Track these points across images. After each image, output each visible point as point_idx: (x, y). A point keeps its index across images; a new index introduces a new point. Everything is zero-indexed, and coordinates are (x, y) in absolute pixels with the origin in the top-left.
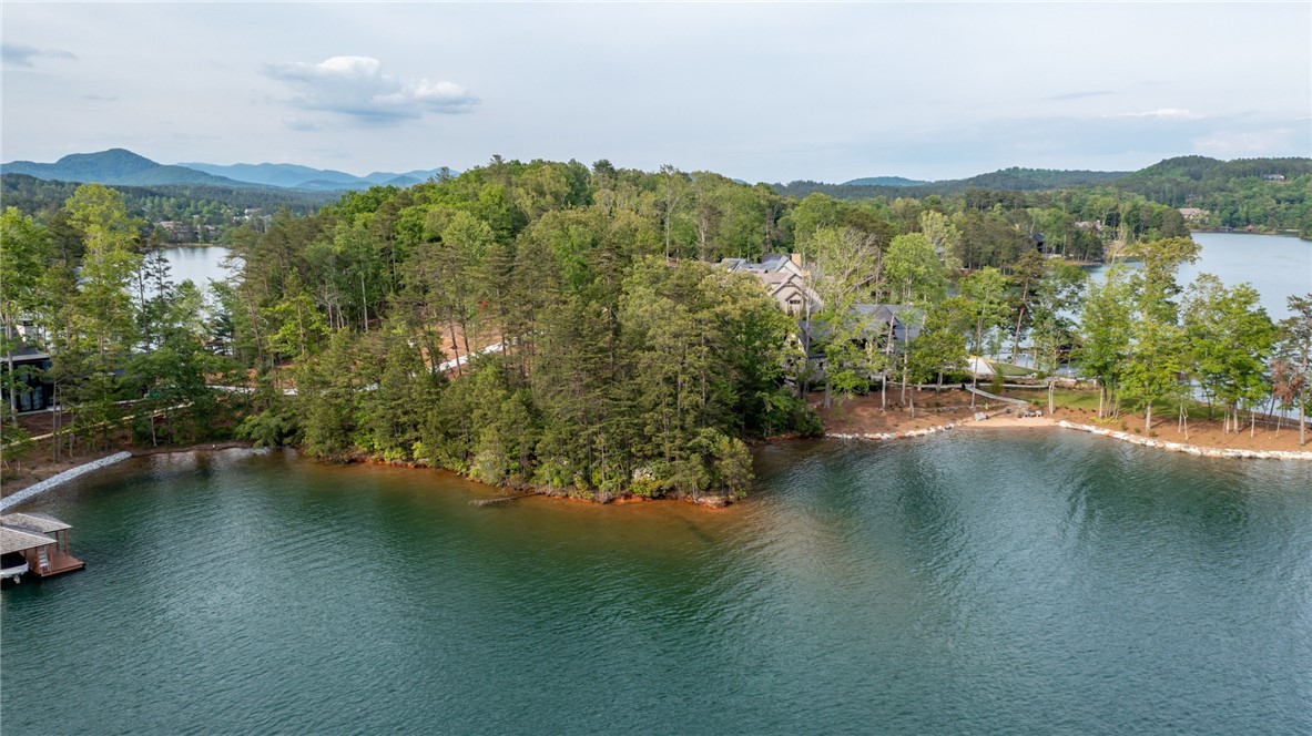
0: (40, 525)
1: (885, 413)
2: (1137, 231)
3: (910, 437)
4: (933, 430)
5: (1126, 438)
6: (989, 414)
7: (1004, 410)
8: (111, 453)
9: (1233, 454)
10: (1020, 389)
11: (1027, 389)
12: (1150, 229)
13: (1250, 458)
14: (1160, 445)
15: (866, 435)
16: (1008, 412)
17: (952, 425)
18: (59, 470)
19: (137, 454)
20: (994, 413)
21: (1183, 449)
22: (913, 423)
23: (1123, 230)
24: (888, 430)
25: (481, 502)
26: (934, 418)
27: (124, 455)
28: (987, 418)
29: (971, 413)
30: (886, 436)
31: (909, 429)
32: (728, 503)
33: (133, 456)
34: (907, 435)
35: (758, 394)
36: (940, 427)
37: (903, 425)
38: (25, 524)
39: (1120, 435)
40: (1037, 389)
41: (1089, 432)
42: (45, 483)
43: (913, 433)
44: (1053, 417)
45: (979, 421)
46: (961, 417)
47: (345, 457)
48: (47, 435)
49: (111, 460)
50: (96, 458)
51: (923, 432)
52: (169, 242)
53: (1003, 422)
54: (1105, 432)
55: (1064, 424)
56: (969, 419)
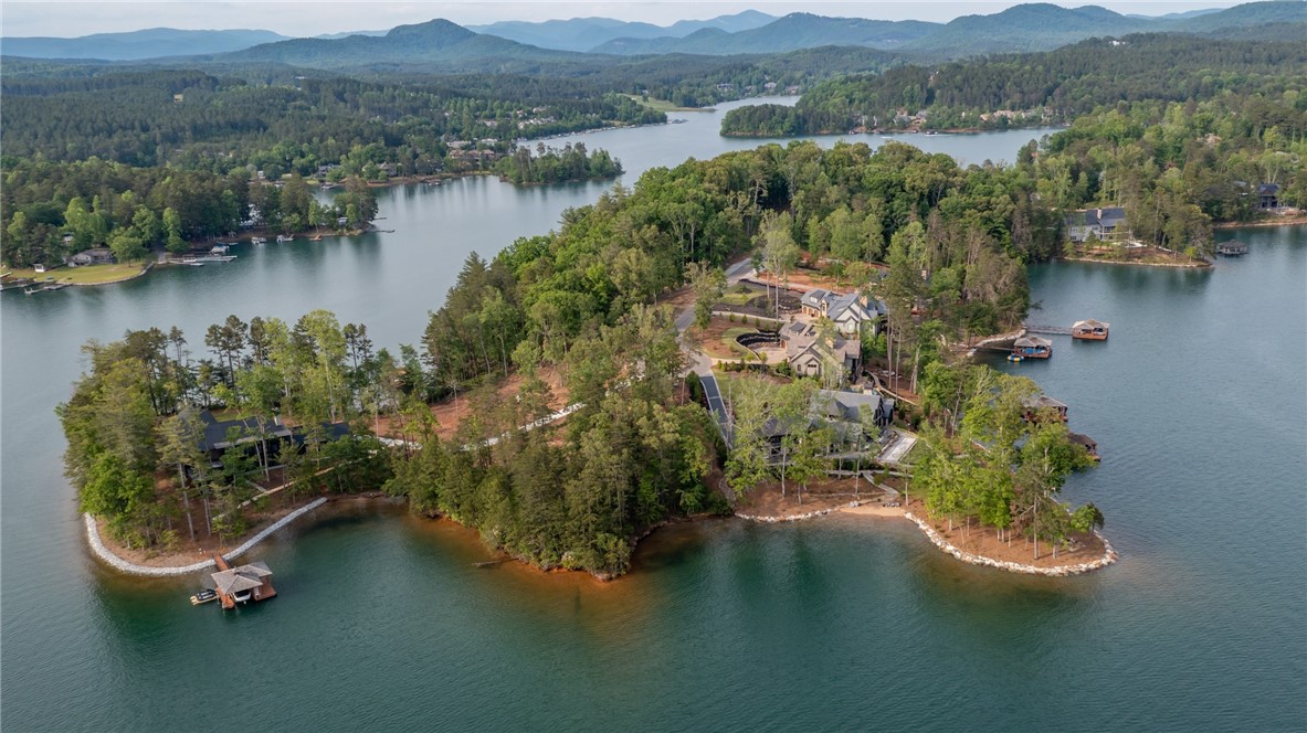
0: (258, 572)
3: (788, 521)
4: (810, 515)
5: (930, 536)
6: (862, 502)
7: (877, 498)
8: (316, 500)
9: (979, 561)
10: (901, 478)
14: (943, 547)
15: (759, 517)
16: (879, 501)
17: (829, 510)
18: (286, 513)
19: (330, 499)
21: (953, 552)
22: (798, 509)
24: (777, 514)
26: (819, 504)
27: (323, 500)
28: (860, 505)
29: (850, 500)
30: (772, 519)
32: (611, 579)
33: (328, 501)
34: (787, 519)
36: (818, 513)
37: (790, 510)
42: (277, 524)
43: (793, 517)
44: (906, 508)
45: (852, 508)
46: (840, 504)
47: (431, 513)
48: (282, 487)
49: (315, 504)
50: (307, 503)
51: (802, 516)
52: (455, 172)
53: (868, 510)
54: (925, 527)
55: (909, 515)
56: (845, 505)
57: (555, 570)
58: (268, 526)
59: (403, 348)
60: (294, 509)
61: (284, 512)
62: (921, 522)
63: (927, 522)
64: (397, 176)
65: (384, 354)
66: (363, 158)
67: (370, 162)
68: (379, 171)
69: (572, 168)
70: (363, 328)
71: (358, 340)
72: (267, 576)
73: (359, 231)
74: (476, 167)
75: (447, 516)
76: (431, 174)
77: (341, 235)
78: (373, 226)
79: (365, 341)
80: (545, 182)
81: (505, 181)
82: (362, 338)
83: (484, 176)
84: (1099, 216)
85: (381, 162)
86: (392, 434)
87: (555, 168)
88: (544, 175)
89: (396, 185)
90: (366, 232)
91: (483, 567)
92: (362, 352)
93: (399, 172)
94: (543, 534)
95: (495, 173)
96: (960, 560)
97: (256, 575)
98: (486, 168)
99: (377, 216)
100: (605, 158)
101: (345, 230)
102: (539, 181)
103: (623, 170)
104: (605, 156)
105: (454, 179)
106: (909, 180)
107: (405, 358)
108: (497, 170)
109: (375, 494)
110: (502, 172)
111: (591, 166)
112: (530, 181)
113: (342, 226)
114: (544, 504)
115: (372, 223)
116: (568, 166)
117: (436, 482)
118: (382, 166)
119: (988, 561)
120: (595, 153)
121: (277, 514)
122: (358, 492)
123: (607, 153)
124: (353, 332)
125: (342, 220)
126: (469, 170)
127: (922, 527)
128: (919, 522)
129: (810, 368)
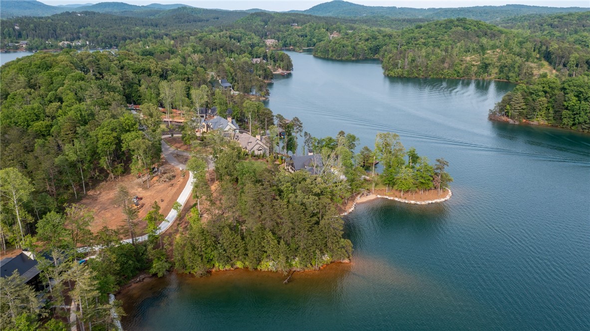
2: (274, 62)
4: (353, 207)
9: (427, 203)
14: (409, 202)
16: (363, 194)
20: (360, 195)
21: (416, 203)
28: (360, 198)
29: (355, 197)
32: (350, 260)
33: (115, 295)
34: (350, 211)
39: (396, 199)
44: (374, 194)
45: (359, 200)
46: (354, 200)
53: (364, 199)
54: (392, 198)
55: (379, 196)
56: (356, 200)
57: (321, 268)
62: (387, 197)
63: (389, 196)
84: (220, 82)
127: (390, 198)
128: (386, 197)
129: (260, 151)
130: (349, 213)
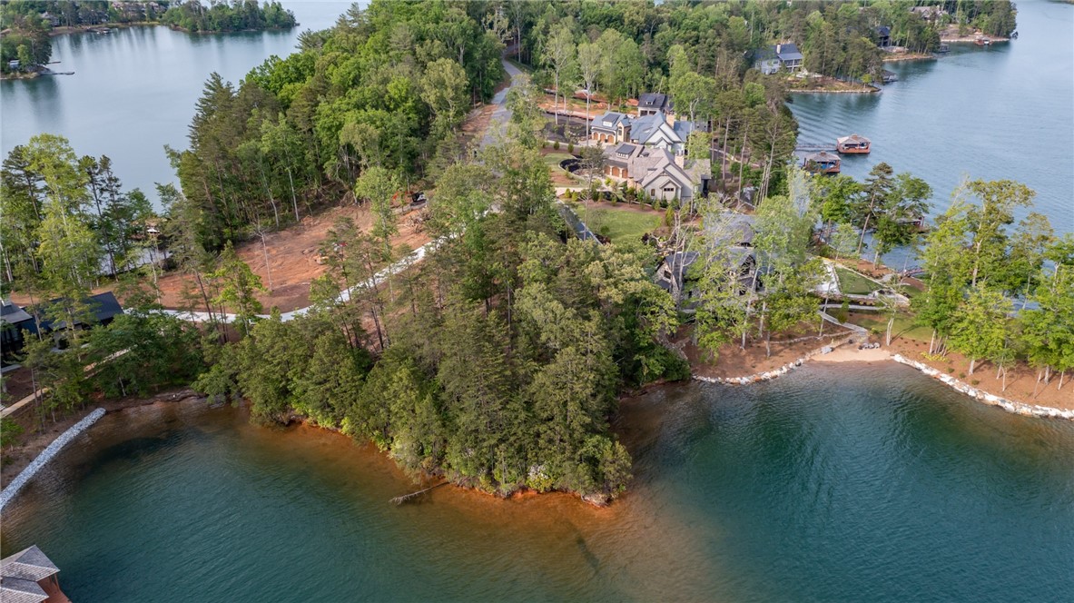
0: (33, 572)
1: (744, 351)
2: (970, 16)
3: (766, 380)
4: (785, 370)
5: (951, 384)
6: (834, 345)
7: (847, 340)
8: (88, 413)
9: (1040, 413)
10: (862, 311)
11: (869, 312)
12: (981, 15)
13: (1056, 417)
14: (980, 397)
15: (728, 379)
16: (851, 342)
17: (801, 360)
18: (45, 442)
19: (110, 409)
20: (839, 343)
21: (1000, 404)
22: (768, 363)
23: (959, 14)
24: (747, 373)
25: (401, 498)
26: (787, 353)
27: (98, 413)
28: (833, 350)
29: (818, 345)
30: (745, 380)
31: (765, 370)
32: (610, 501)
33: (107, 413)
34: (763, 377)
35: (637, 357)
36: (791, 365)
37: (759, 365)
38: (20, 573)
39: (946, 379)
40: (875, 313)
41: (920, 370)
42: (35, 463)
43: (767, 375)
44: (890, 349)
45: (825, 354)
46: (810, 350)
47: (284, 418)
48: (32, 397)
49: (87, 421)
50: (76, 421)
51: (777, 372)
52: (121, 22)
53: (846, 356)
54: (934, 373)
55: (898, 358)
56: (816, 351)
57: (519, 495)
58: (22, 467)
59: (160, 188)
60: (58, 432)
61: (42, 440)
62: (922, 366)
63: (929, 365)
64: (60, 25)
65: (138, 197)
66: (22, 9)
67: (31, 11)
68: (42, 20)
69: (247, 18)
70: (105, 162)
71: (98, 178)
72: (52, 578)
73: (34, 74)
74: (142, 18)
75: (309, 420)
76: (97, 23)
77: (14, 78)
78: (48, 69)
79: (110, 179)
80: (222, 31)
81: (178, 30)
82: (105, 175)
83: (152, 27)
84: (778, 51)
85: (43, 12)
86: (187, 305)
87: (231, 17)
88: (220, 24)
89: (60, 35)
90: (42, 75)
91: (406, 502)
92: (106, 194)
93: (62, 22)
94: (502, 446)
95: (162, 23)
96: (1015, 414)
97: (30, 579)
98: (153, 19)
99: (52, 59)
100: (278, 9)
101: (18, 73)
102: (215, 29)
103: (297, 22)
104: (278, 8)
105: (121, 29)
106: (627, 14)
107: (166, 201)
108: (165, 21)
109: (180, 394)
110: (172, 22)
111: (266, 16)
112: (205, 29)
113: (15, 69)
114: (498, 402)
115: (47, 66)
116: (243, 16)
117: (290, 374)
118: (43, 15)
119: (1053, 412)
120: (267, 4)
121: (31, 445)
122: (152, 393)
123: (279, 4)
124: (92, 168)
125: (13, 63)
126: (137, 20)
127: (927, 371)
128: (918, 365)
129: (667, 193)
130: (759, 382)
